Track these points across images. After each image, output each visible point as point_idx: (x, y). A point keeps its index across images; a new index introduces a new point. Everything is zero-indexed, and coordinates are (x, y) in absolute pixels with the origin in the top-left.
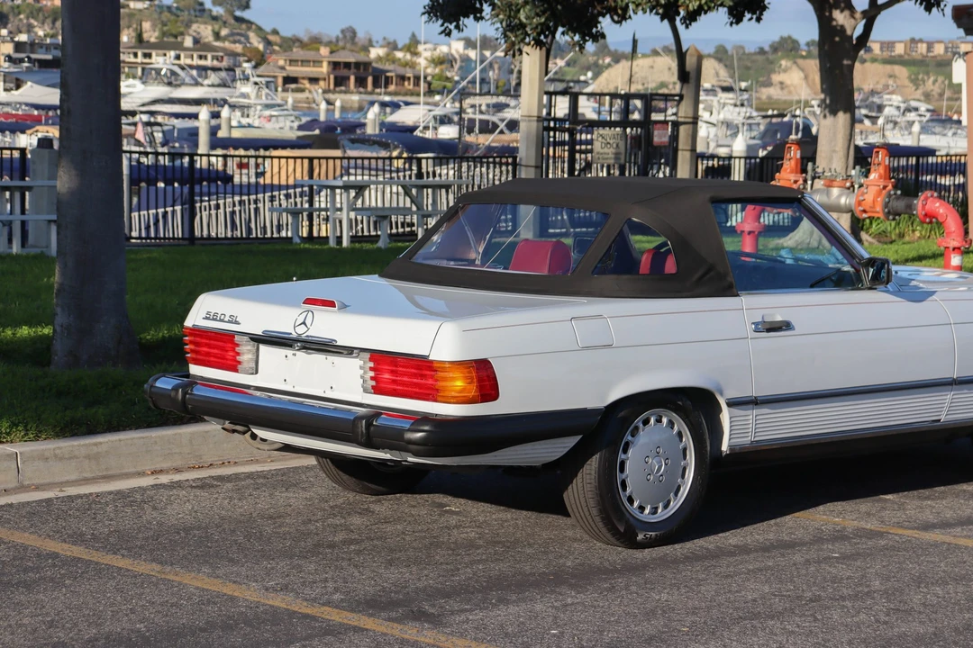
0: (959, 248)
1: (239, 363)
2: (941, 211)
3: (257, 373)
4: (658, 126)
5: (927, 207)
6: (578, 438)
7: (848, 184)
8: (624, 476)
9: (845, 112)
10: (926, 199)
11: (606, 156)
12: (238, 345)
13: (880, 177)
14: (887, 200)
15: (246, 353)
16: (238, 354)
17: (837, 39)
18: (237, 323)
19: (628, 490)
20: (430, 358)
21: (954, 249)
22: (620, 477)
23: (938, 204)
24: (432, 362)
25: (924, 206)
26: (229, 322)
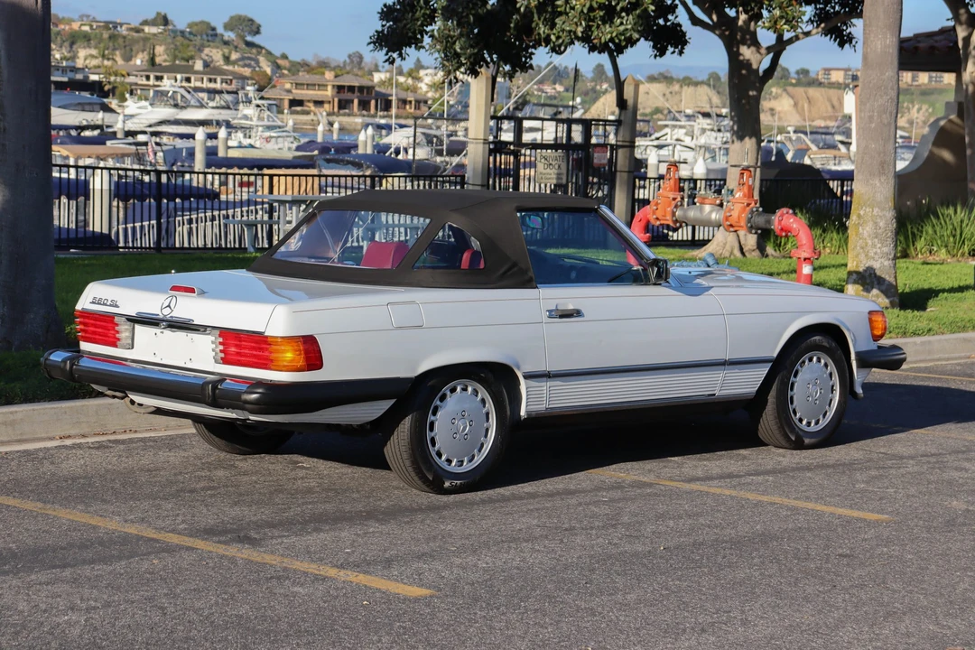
0: (809, 259)
1: (119, 339)
2: (795, 226)
3: (133, 348)
4: (598, 149)
5: (783, 222)
6: (393, 401)
7: (718, 202)
8: (433, 434)
9: (750, 138)
10: (782, 215)
11: (549, 176)
12: (117, 325)
13: (744, 196)
14: (750, 216)
15: (124, 330)
16: (118, 332)
17: (744, 72)
18: (117, 306)
19: (437, 446)
20: (266, 334)
21: (805, 259)
22: (429, 435)
23: (792, 220)
24: (267, 337)
25: (780, 221)
26: (111, 305)
